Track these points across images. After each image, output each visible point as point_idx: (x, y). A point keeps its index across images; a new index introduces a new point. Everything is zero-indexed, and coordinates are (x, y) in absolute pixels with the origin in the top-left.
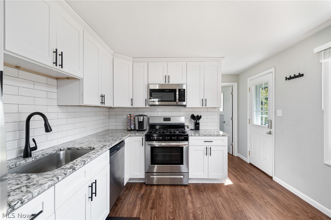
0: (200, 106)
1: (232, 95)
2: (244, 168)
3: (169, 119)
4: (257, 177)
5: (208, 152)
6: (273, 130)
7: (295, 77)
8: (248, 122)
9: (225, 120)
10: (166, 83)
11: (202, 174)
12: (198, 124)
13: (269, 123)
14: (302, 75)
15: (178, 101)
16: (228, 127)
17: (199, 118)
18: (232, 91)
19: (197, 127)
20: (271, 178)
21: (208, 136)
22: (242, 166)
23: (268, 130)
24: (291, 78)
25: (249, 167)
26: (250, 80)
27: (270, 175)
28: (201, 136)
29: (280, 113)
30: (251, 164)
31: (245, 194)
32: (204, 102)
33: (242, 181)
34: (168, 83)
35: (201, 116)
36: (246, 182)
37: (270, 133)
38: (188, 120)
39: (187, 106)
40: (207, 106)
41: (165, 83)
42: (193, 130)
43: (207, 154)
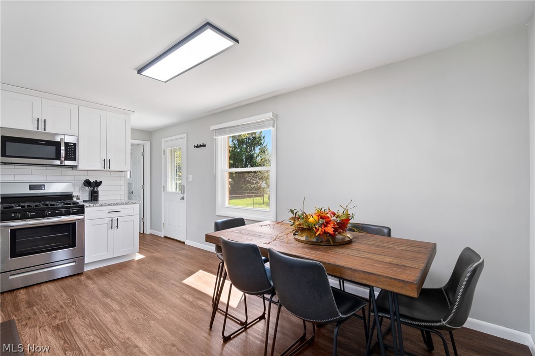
0: (100, 167)
1: (144, 157)
2: (158, 242)
3: (40, 187)
4: (171, 246)
5: (114, 224)
6: (185, 195)
7: (201, 146)
8: (163, 190)
9: (133, 189)
10: (40, 130)
11: (106, 253)
12: (97, 192)
13: (182, 189)
14: (205, 146)
15: (63, 159)
16: (138, 198)
17: (98, 184)
18: (144, 151)
19: (94, 197)
20: (184, 243)
21: (114, 205)
22: (156, 241)
23: (182, 196)
24: (198, 147)
25: (163, 240)
26: (165, 142)
27: (183, 240)
28: (104, 206)
29: (190, 178)
30: (165, 237)
31: (158, 260)
32: (106, 163)
33: (155, 252)
34: (43, 131)
35: (101, 183)
36: (159, 252)
37: (183, 199)
38: (77, 189)
39: (80, 168)
40: (111, 169)
41: (36, 130)
42: (89, 201)
43: (112, 227)
